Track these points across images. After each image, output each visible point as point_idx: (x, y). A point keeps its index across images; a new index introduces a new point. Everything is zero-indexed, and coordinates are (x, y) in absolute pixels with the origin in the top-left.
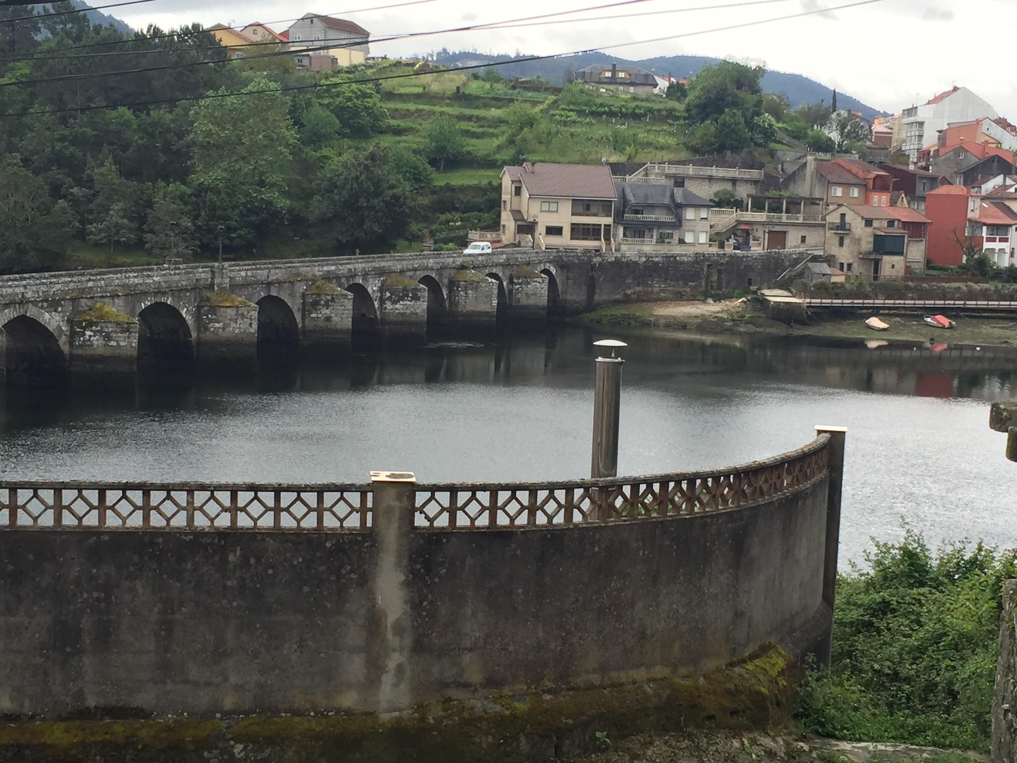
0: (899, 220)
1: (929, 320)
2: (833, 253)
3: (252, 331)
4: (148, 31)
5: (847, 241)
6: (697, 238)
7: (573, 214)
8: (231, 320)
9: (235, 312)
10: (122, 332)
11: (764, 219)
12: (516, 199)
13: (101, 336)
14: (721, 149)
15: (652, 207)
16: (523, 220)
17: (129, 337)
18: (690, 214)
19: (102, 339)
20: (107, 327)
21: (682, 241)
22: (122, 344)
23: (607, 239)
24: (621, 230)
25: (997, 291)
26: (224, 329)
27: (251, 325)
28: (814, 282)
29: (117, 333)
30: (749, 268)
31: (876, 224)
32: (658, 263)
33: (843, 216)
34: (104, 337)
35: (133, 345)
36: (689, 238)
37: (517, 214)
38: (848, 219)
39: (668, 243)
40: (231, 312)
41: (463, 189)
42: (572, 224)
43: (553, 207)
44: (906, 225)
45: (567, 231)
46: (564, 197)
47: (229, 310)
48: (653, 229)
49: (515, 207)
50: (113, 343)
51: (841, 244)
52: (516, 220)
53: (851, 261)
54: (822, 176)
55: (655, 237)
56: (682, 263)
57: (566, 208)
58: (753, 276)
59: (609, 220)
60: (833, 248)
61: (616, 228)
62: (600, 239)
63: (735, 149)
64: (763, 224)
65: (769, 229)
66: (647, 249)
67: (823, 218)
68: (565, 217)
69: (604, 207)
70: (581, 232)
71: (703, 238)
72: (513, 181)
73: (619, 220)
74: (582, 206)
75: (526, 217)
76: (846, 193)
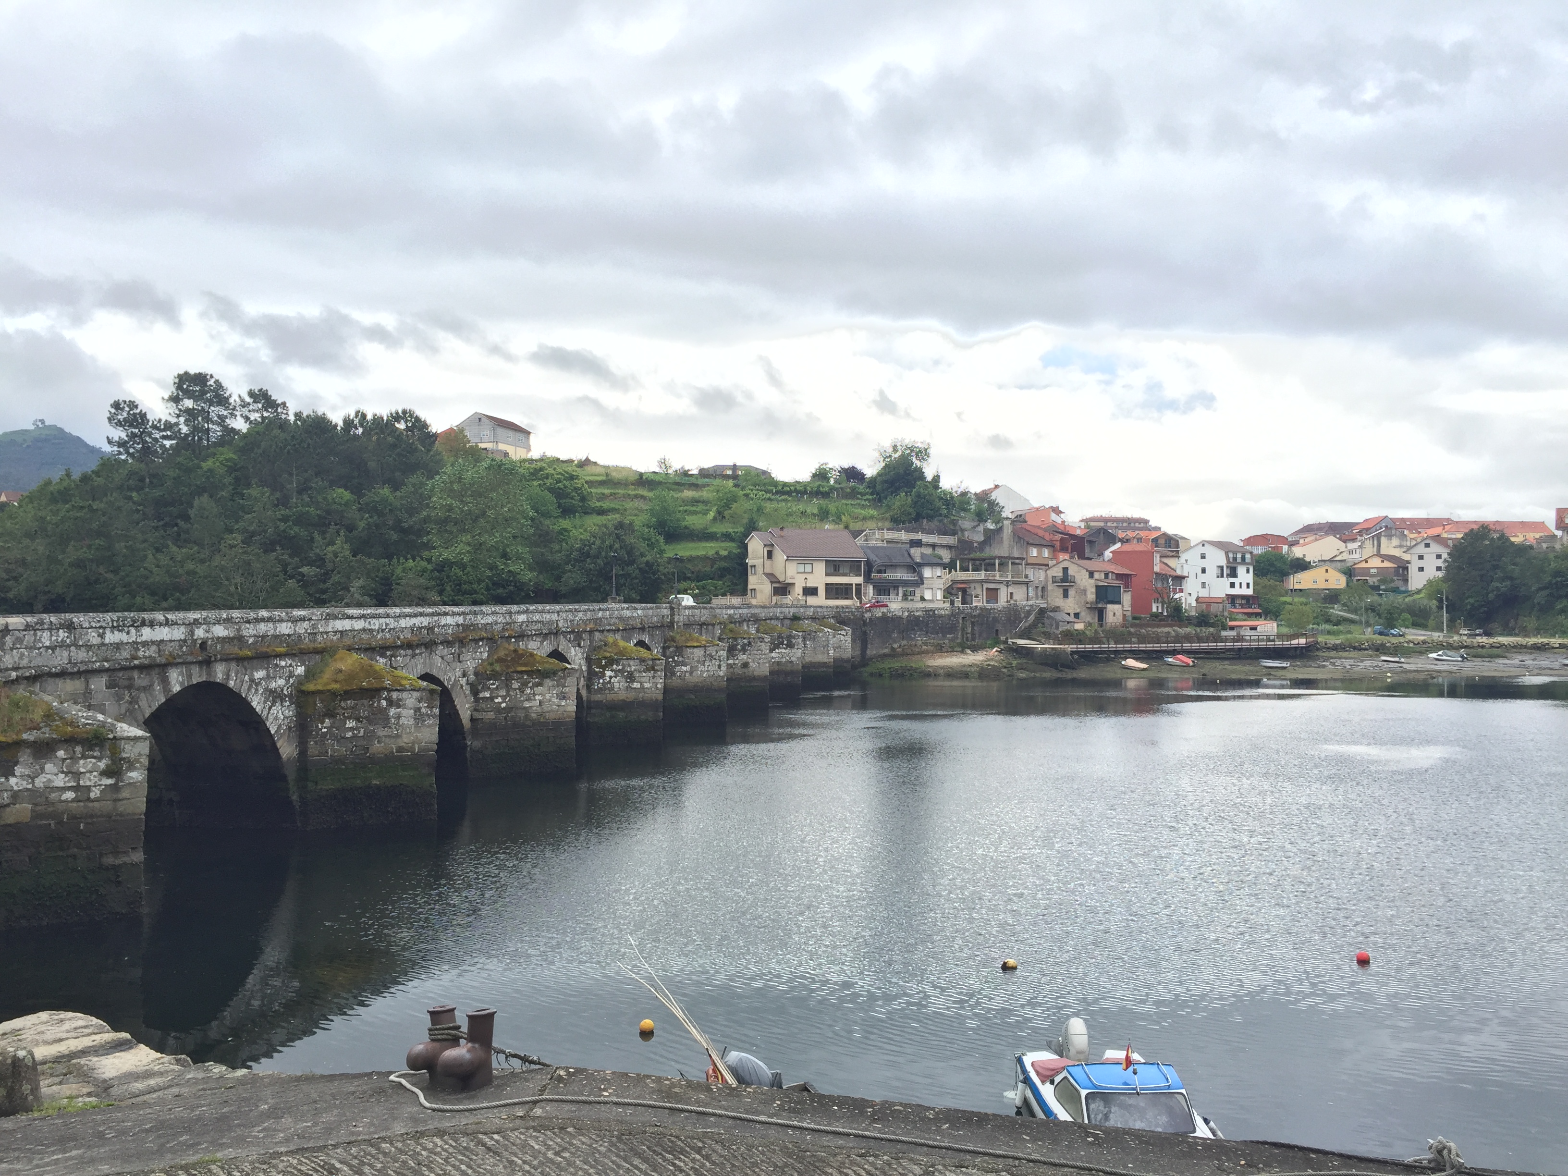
0: (1113, 573)
1: (1170, 660)
2: (1057, 605)
3: (721, 674)
5: (1072, 592)
6: (934, 595)
7: (827, 575)
8: (698, 662)
9: (702, 652)
10: (647, 670)
11: (983, 577)
12: (768, 563)
13: (623, 676)
14: (918, 518)
15: (894, 567)
16: (779, 582)
17: (654, 677)
18: (927, 573)
19: (624, 680)
20: (629, 666)
21: (923, 599)
22: (646, 685)
23: (860, 598)
24: (871, 589)
25: (1197, 635)
26: (691, 673)
27: (719, 667)
28: (1060, 630)
29: (640, 672)
30: (996, 620)
31: (1096, 575)
32: (919, 617)
33: (1065, 570)
34: (627, 677)
35: (659, 686)
36: (928, 595)
37: (771, 577)
38: (1070, 572)
39: (912, 600)
40: (699, 653)
41: (691, 559)
42: (827, 584)
43: (808, 568)
44: (1119, 576)
45: (822, 592)
46: (817, 558)
47: (695, 650)
48: (898, 587)
49: (767, 571)
50: (636, 685)
51: (1066, 595)
52: (772, 582)
53: (1078, 611)
54: (1020, 538)
55: (900, 595)
56: (941, 616)
57: (820, 568)
58: (999, 627)
59: (859, 580)
60: (1057, 599)
61: (865, 587)
62: (852, 598)
63: (930, 518)
64: (982, 582)
65: (986, 586)
66: (895, 605)
67: (1026, 576)
68: (819, 577)
69: (854, 567)
70: (834, 591)
71: (939, 595)
72: (765, 545)
73: (868, 579)
74: (834, 567)
75: (782, 579)
76: (1040, 553)
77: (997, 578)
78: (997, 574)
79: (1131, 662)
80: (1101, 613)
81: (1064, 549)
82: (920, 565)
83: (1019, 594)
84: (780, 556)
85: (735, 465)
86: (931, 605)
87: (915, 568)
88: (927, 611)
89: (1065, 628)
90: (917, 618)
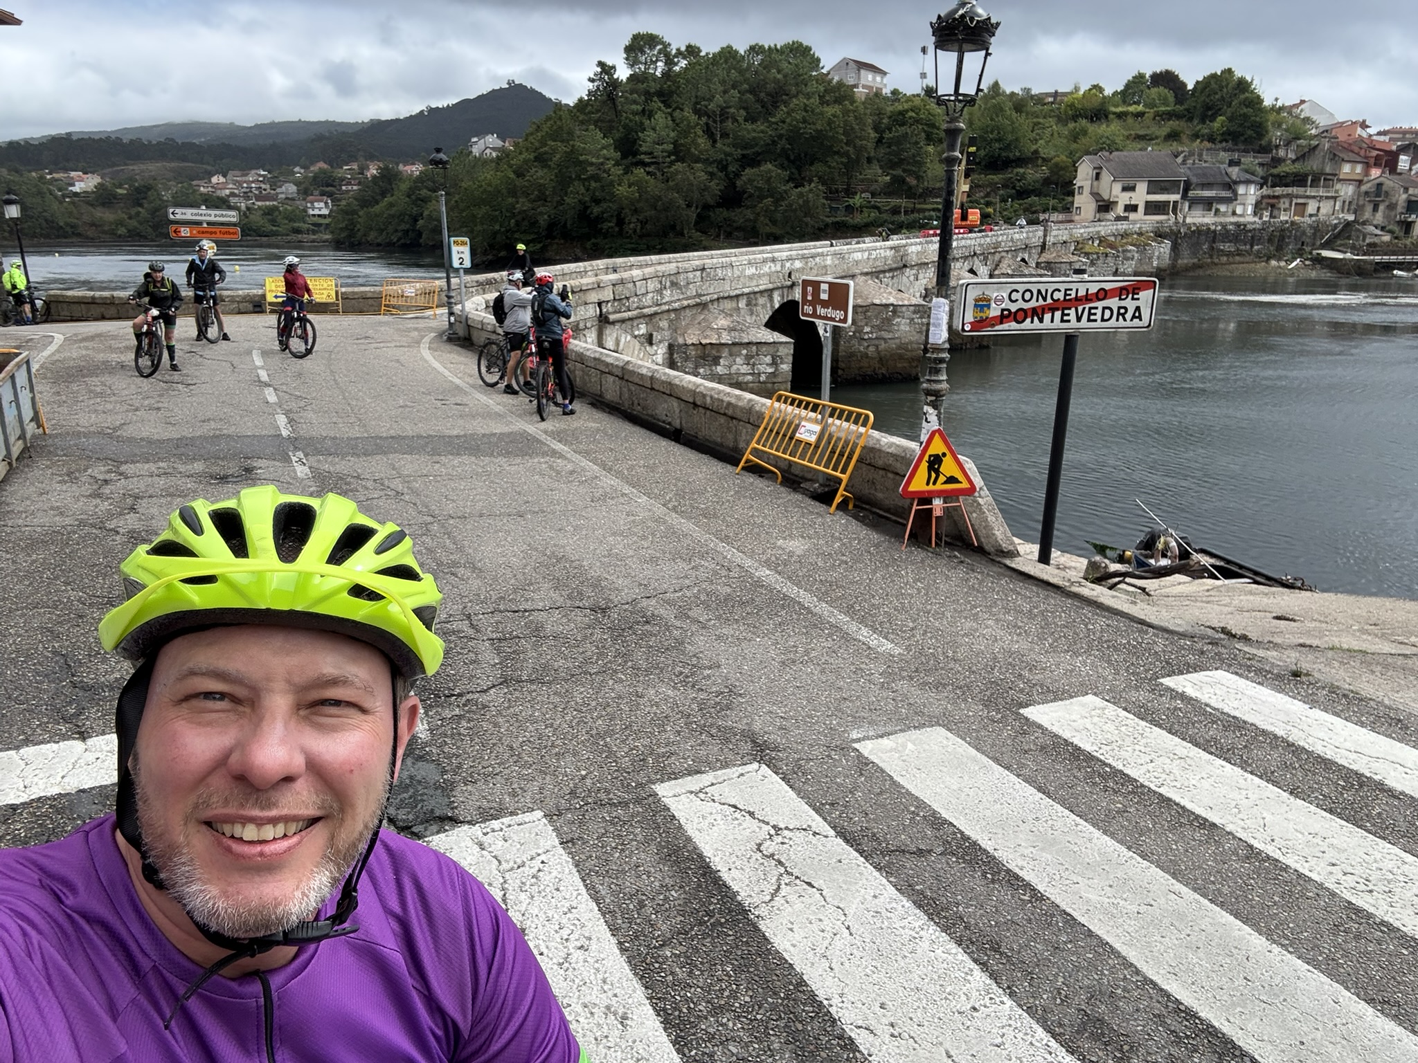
2: (1365, 218)
5: (1382, 207)
6: (1245, 210)
7: (1148, 193)
11: (1294, 193)
12: (1095, 183)
14: (1236, 138)
15: (1210, 185)
16: (1104, 200)
18: (1241, 190)
21: (1234, 214)
23: (1175, 213)
24: (1186, 205)
28: (1368, 242)
30: (1303, 233)
32: (1230, 230)
33: (1380, 185)
36: (1239, 210)
37: (1097, 196)
38: (1385, 187)
39: (1223, 215)
42: (1147, 202)
43: (1132, 188)
45: (1141, 209)
46: (1140, 176)
48: (1212, 203)
49: (1095, 190)
51: (1376, 208)
52: (1097, 201)
53: (1386, 224)
54: (1335, 155)
55: (1213, 210)
56: (1250, 229)
57: (1142, 187)
58: (1306, 239)
59: (1177, 197)
60: (1367, 213)
61: (1182, 203)
62: (1168, 214)
64: (1291, 197)
65: (1295, 201)
66: (1206, 219)
67: (1337, 191)
68: (1141, 195)
69: (1174, 186)
70: (1152, 208)
71: (1250, 210)
72: (1095, 168)
73: (1184, 197)
74: (1154, 187)
75: (1106, 198)
76: (1353, 169)
77: (1308, 193)
78: (1308, 189)
80: (1409, 226)
81: (1377, 165)
82: (1236, 183)
83: (1326, 208)
84: (1106, 177)
86: (1241, 220)
87: (1230, 186)
88: (1238, 225)
89: (1372, 240)
90: (1228, 231)
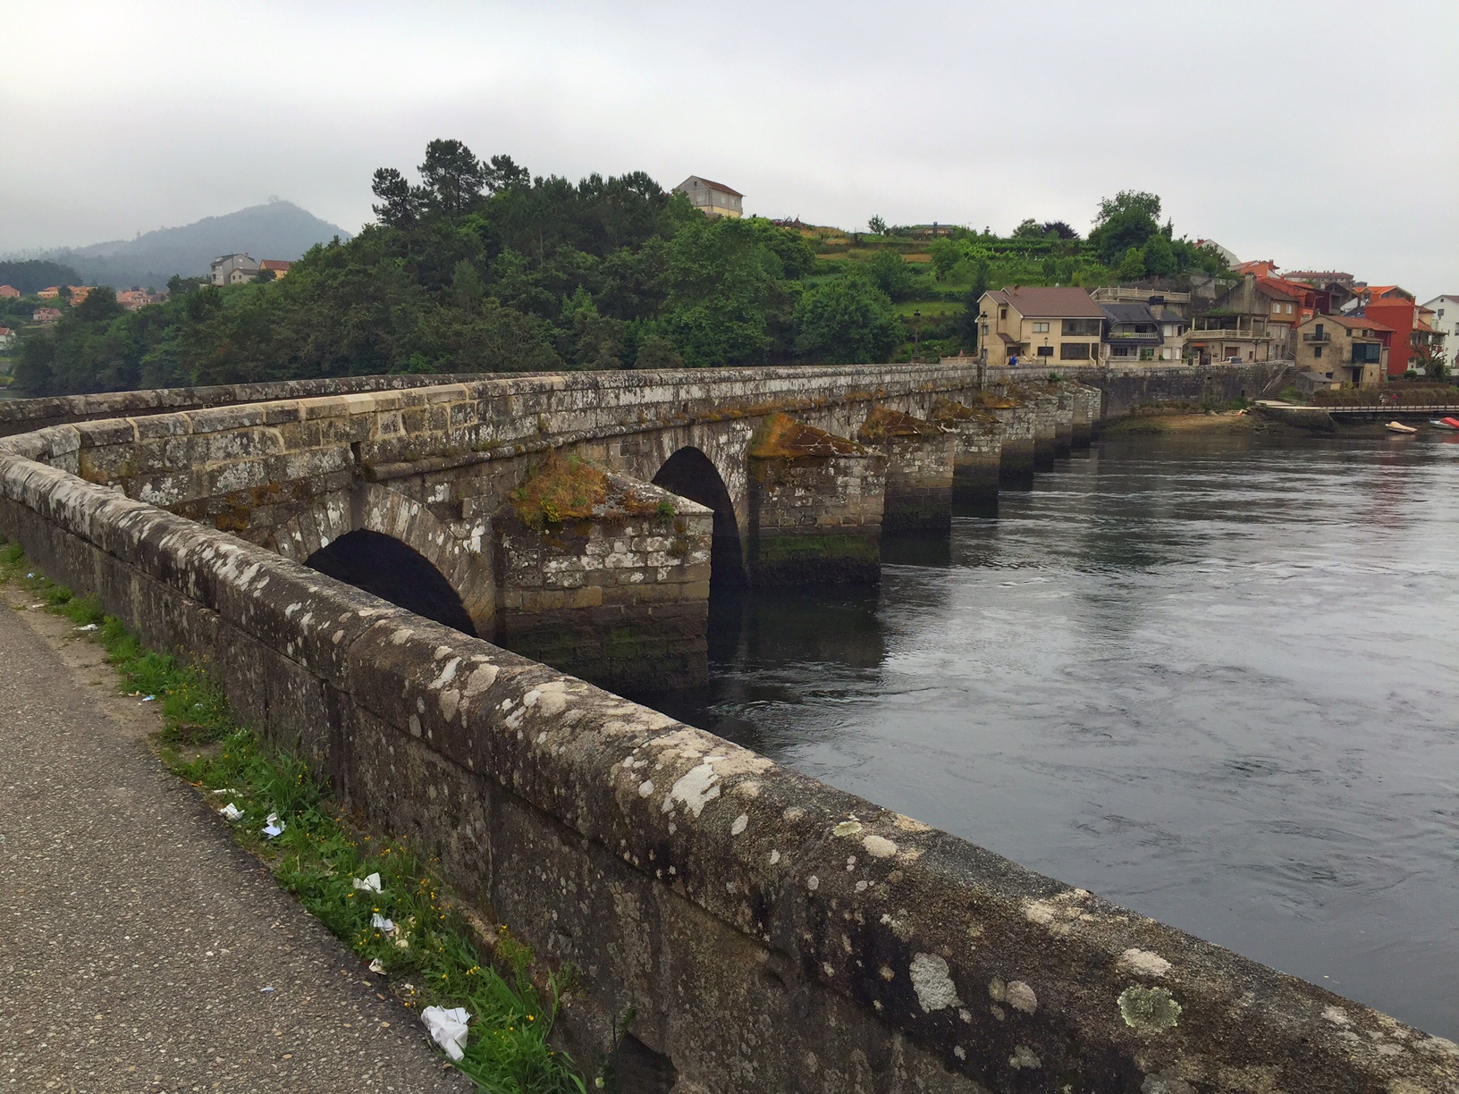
0: (1371, 330)
1: (1437, 422)
2: (1307, 364)
3: (1030, 436)
4: (592, 182)
5: (1325, 351)
6: (1173, 354)
7: (1063, 334)
8: (1007, 424)
9: (1011, 415)
10: (985, 434)
11: (1223, 336)
12: (1001, 323)
13: (961, 439)
14: (1149, 274)
16: (1013, 342)
17: (992, 441)
18: (1167, 331)
19: (962, 443)
20: (968, 429)
21: (1161, 358)
22: (985, 449)
23: (1097, 358)
24: (1108, 348)
28: (1315, 390)
29: (978, 435)
30: (1243, 380)
31: (1354, 333)
32: (1162, 377)
33: (1320, 327)
34: (965, 441)
35: (997, 450)
36: (1166, 355)
37: (1005, 337)
38: (1325, 329)
39: (1150, 360)
41: (917, 320)
42: (1063, 344)
43: (1044, 328)
44: (1379, 334)
45: (1057, 352)
46: (1054, 317)
48: (1136, 346)
49: (1001, 330)
50: (974, 449)
51: (1318, 353)
52: (1006, 343)
53: (1331, 371)
54: (1263, 294)
55: (1138, 354)
56: (1185, 376)
57: (1057, 328)
58: (1245, 387)
59: (1096, 339)
60: (1307, 359)
61: (1102, 346)
62: (1088, 359)
63: (1162, 275)
64: (1221, 341)
65: (1225, 345)
66: (1133, 365)
67: (1268, 335)
68: (1055, 337)
69: (1091, 327)
70: (1070, 351)
71: (1178, 355)
72: (1000, 305)
73: (1105, 339)
74: (1070, 327)
75: (1016, 339)
76: (1283, 310)
77: (1238, 337)
78: (1238, 331)
79: (1396, 425)
80: (1356, 374)
81: (1308, 305)
82: (1161, 323)
83: (1261, 353)
84: (1015, 316)
85: (935, 224)
86: (1170, 365)
87: (1155, 326)
88: (1170, 371)
89: (1320, 388)
90: (1159, 379)
